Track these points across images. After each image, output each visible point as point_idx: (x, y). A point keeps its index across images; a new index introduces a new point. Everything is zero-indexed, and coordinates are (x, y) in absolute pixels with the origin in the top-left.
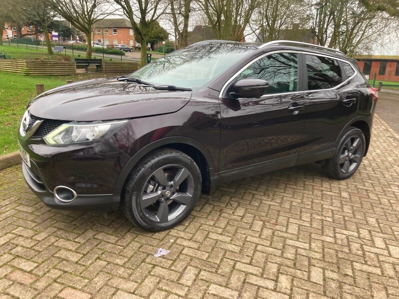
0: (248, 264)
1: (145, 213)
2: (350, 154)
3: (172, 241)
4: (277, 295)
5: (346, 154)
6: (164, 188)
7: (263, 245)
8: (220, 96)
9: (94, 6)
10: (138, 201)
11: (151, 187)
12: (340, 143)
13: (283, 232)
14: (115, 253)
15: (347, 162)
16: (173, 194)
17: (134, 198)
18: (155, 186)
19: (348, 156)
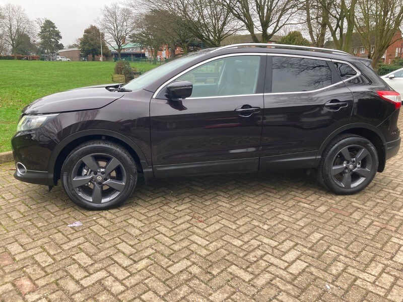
0: (130, 245)
1: (77, 192)
2: (351, 166)
3: (95, 218)
4: (122, 271)
5: (345, 165)
6: (96, 173)
7: (165, 235)
8: (154, 97)
9: (224, 24)
10: (69, 180)
11: (85, 171)
12: (330, 152)
13: (200, 228)
14: (44, 219)
15: (347, 176)
16: (106, 179)
17: (65, 178)
18: (88, 170)
19: (346, 168)
